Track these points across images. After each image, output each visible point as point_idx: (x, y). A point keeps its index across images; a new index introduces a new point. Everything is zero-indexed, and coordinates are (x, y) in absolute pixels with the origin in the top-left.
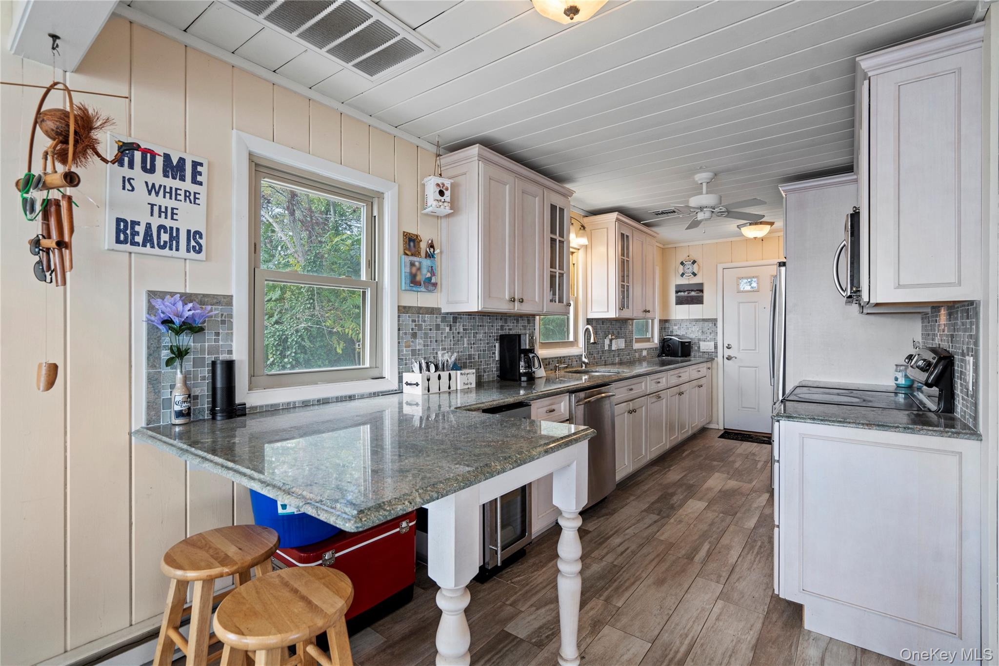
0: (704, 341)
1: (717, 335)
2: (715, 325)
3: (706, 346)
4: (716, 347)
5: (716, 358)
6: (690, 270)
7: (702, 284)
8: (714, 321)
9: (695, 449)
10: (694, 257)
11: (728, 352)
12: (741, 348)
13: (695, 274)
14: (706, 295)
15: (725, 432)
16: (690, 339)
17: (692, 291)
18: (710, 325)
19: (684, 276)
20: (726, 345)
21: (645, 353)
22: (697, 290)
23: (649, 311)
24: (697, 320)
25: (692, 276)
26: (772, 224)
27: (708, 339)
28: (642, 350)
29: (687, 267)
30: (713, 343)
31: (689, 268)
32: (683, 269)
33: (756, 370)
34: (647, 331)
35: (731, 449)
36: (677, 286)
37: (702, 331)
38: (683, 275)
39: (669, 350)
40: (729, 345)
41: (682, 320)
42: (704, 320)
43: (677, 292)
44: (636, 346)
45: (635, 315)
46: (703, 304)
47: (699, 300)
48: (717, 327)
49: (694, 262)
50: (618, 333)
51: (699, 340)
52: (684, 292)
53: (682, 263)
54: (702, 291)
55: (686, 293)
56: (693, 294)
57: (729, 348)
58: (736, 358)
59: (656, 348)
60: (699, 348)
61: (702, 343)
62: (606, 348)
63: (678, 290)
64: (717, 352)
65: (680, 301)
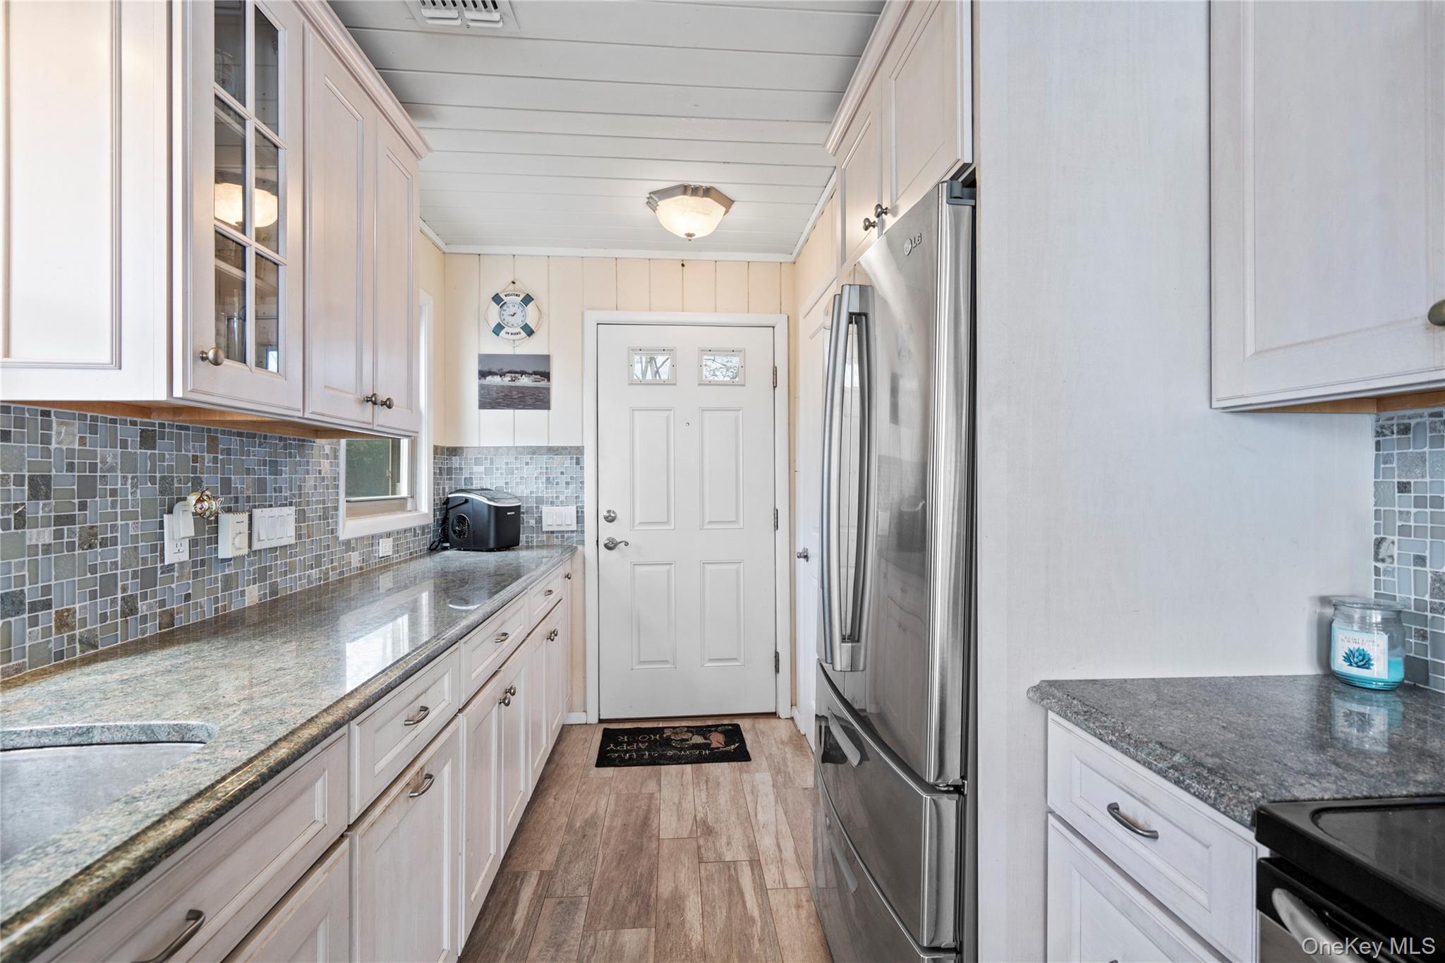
0: (552, 503)
1: (582, 488)
2: (578, 463)
3: (556, 517)
4: (580, 519)
5: (580, 547)
6: (518, 320)
7: (546, 359)
8: (576, 453)
9: (550, 858)
10: (527, 286)
11: (608, 532)
12: (637, 521)
13: (530, 332)
14: (557, 387)
15: (609, 736)
16: (519, 498)
17: (523, 373)
18: (567, 463)
19: (503, 333)
20: (603, 513)
21: (385, 548)
22: (535, 373)
23: (388, 404)
24: (534, 451)
25: (523, 334)
26: (727, 202)
27: (562, 498)
28: (373, 539)
29: (509, 310)
30: (573, 509)
31: (517, 316)
32: (501, 315)
33: (669, 571)
34: (396, 478)
35: (646, 822)
36: (483, 358)
37: (548, 479)
38: (498, 329)
39: (461, 533)
40: (609, 512)
41: (497, 448)
42: (552, 451)
43: (483, 374)
44: (350, 527)
45: (319, 409)
46: (548, 408)
47: (539, 400)
48: (582, 468)
49: (528, 299)
50: (261, 486)
51: (540, 501)
52: (502, 375)
53: (497, 299)
54: (546, 376)
55: (507, 378)
56: (525, 381)
57: (610, 519)
58: (627, 544)
59: (423, 528)
60: (539, 520)
61: (545, 509)
62: (176, 552)
63: (486, 369)
64: (583, 532)
65: (490, 400)
